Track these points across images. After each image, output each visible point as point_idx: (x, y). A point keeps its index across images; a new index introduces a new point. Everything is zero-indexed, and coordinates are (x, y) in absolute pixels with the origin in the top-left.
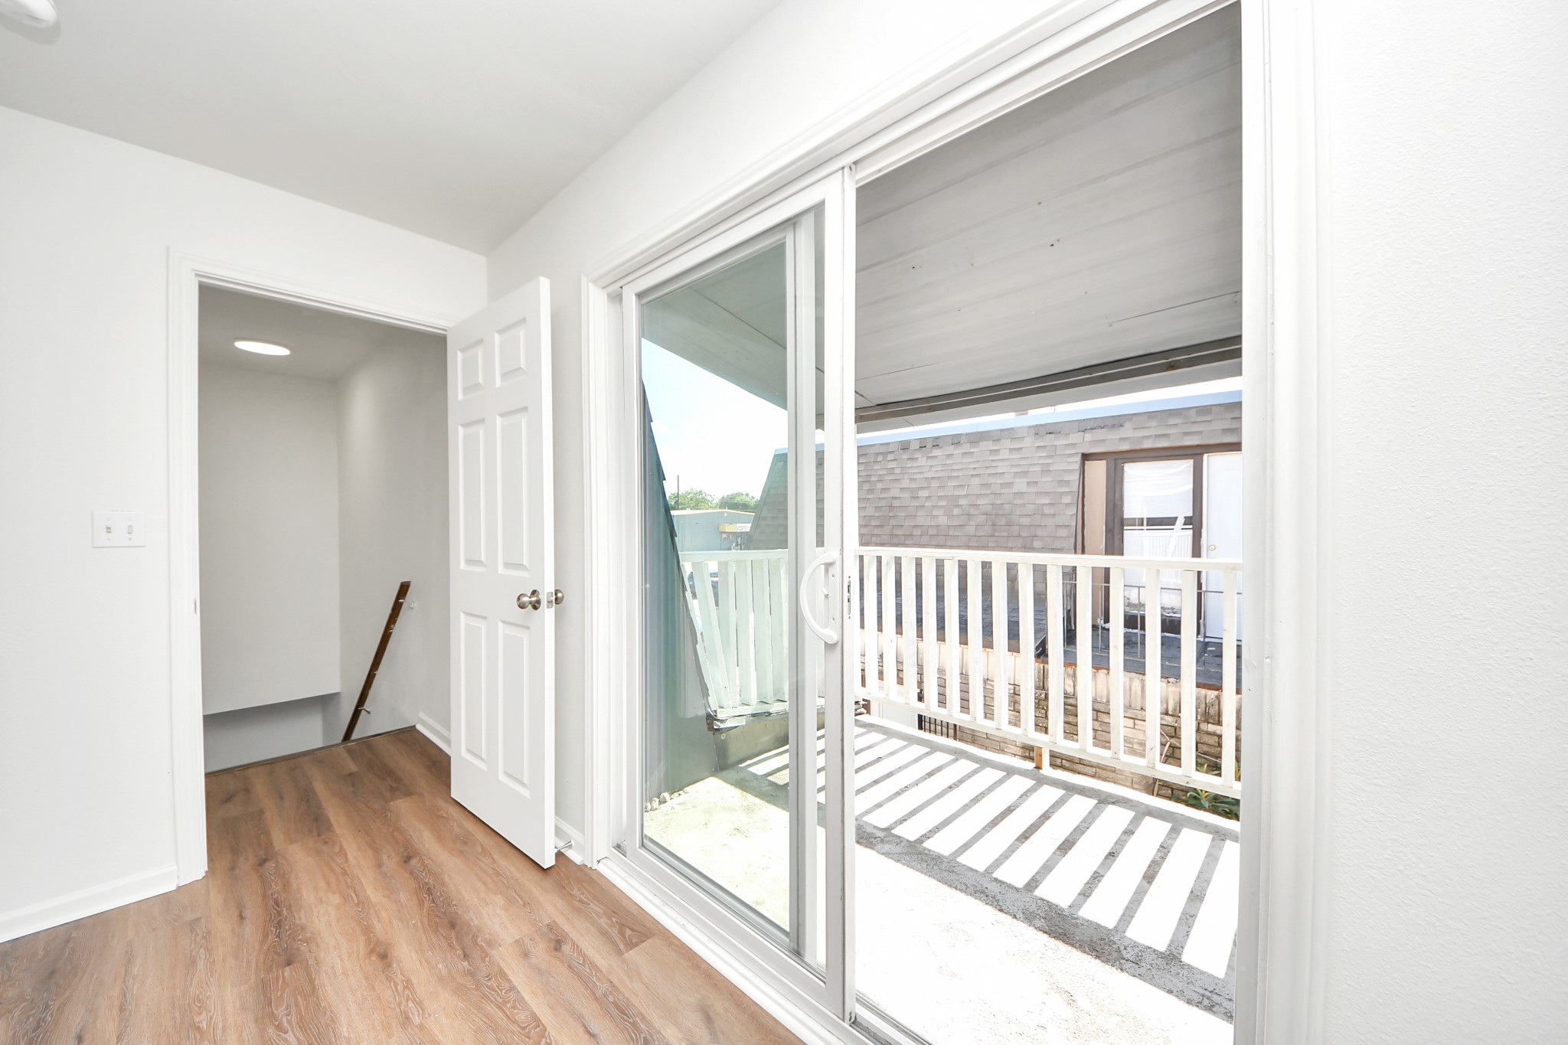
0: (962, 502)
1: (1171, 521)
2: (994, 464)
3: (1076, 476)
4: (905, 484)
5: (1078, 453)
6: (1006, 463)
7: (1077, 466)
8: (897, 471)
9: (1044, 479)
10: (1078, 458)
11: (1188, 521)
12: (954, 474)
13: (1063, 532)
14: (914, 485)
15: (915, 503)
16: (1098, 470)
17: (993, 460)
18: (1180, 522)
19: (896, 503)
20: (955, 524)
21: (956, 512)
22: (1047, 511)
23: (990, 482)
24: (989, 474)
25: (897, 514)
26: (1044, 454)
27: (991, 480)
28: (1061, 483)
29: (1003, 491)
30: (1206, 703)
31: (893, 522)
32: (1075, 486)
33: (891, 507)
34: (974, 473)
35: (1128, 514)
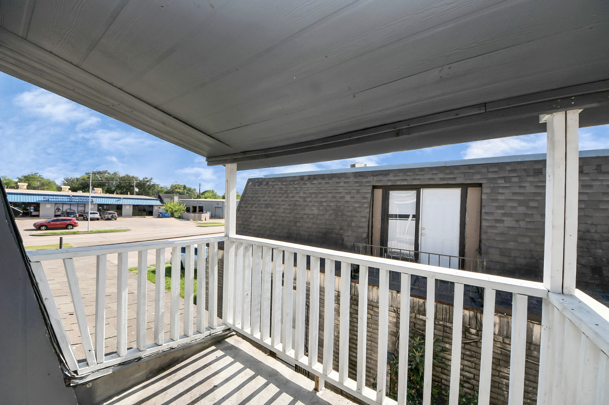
0: (324, 204)
1: (407, 216)
2: (338, 188)
3: (369, 196)
4: (301, 195)
5: (371, 185)
6: (342, 188)
7: (370, 191)
8: (299, 189)
9: (357, 196)
10: (371, 188)
11: (414, 216)
12: (322, 192)
13: (364, 220)
14: (304, 196)
15: (305, 204)
16: (379, 193)
17: (337, 187)
18: (411, 216)
19: (297, 203)
20: (321, 213)
21: (321, 208)
22: (358, 210)
23: (336, 196)
24: (336, 192)
25: (297, 208)
26: (358, 185)
27: (336, 195)
28: (364, 198)
29: (340, 200)
30: (419, 305)
31: (295, 212)
32: (369, 200)
33: (295, 205)
34: (330, 191)
35: (391, 212)
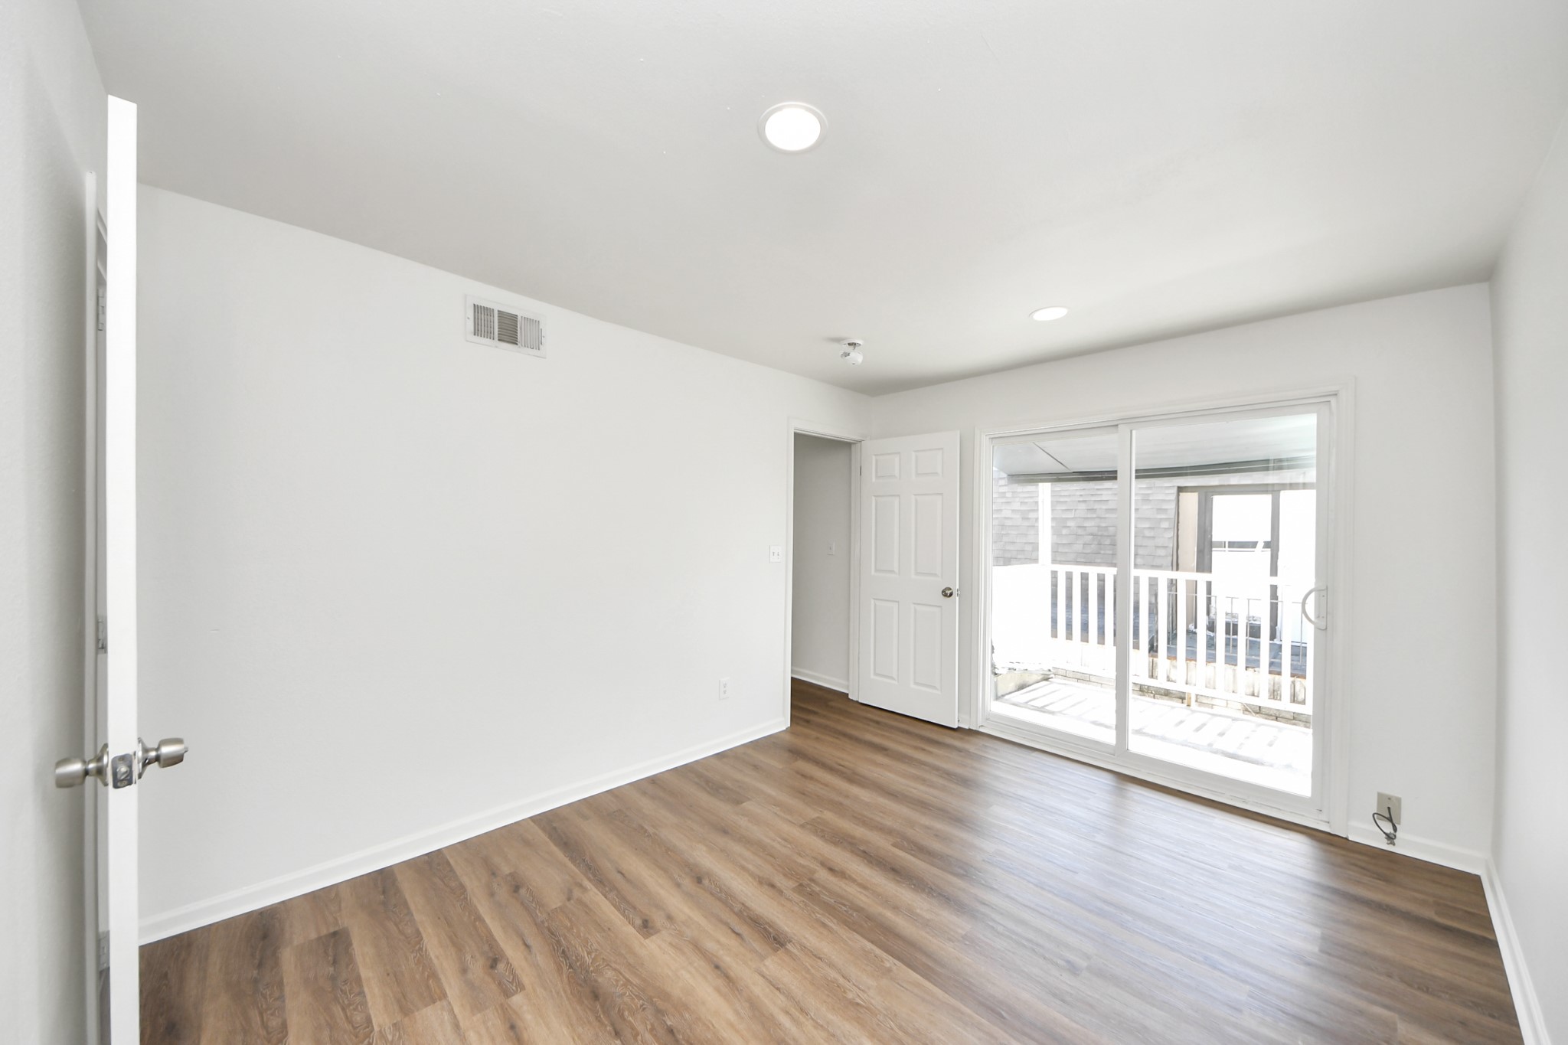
0: (1071, 524)
1: (1254, 545)
2: (1099, 492)
3: (1173, 506)
4: (1016, 506)
5: (1174, 486)
6: (1110, 492)
7: (1173, 497)
8: (1009, 495)
9: (1145, 507)
10: (1175, 490)
11: (1267, 545)
12: (1062, 500)
13: (1162, 552)
14: (1024, 508)
15: (1026, 523)
16: (1191, 501)
17: (1098, 489)
18: (1260, 545)
19: (1008, 523)
20: (1064, 542)
21: (1065, 532)
22: (1147, 533)
23: (1095, 508)
24: (1095, 501)
25: (1009, 532)
26: (1144, 486)
27: (1096, 506)
28: (1160, 510)
29: (1107, 516)
31: (1005, 539)
32: (1172, 514)
33: (1003, 526)
34: (1081, 499)
35: (1216, 537)
